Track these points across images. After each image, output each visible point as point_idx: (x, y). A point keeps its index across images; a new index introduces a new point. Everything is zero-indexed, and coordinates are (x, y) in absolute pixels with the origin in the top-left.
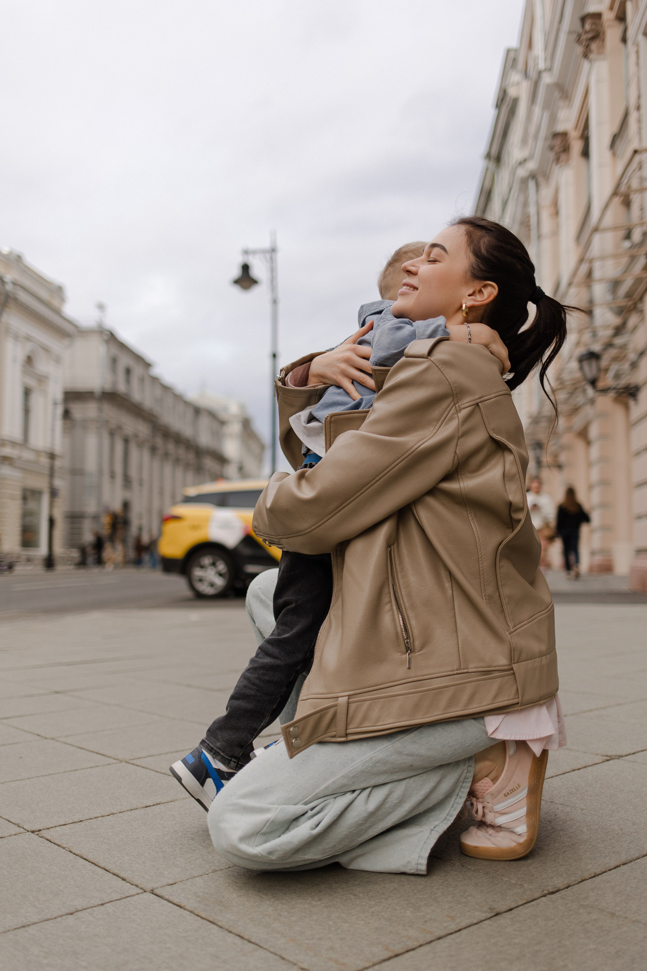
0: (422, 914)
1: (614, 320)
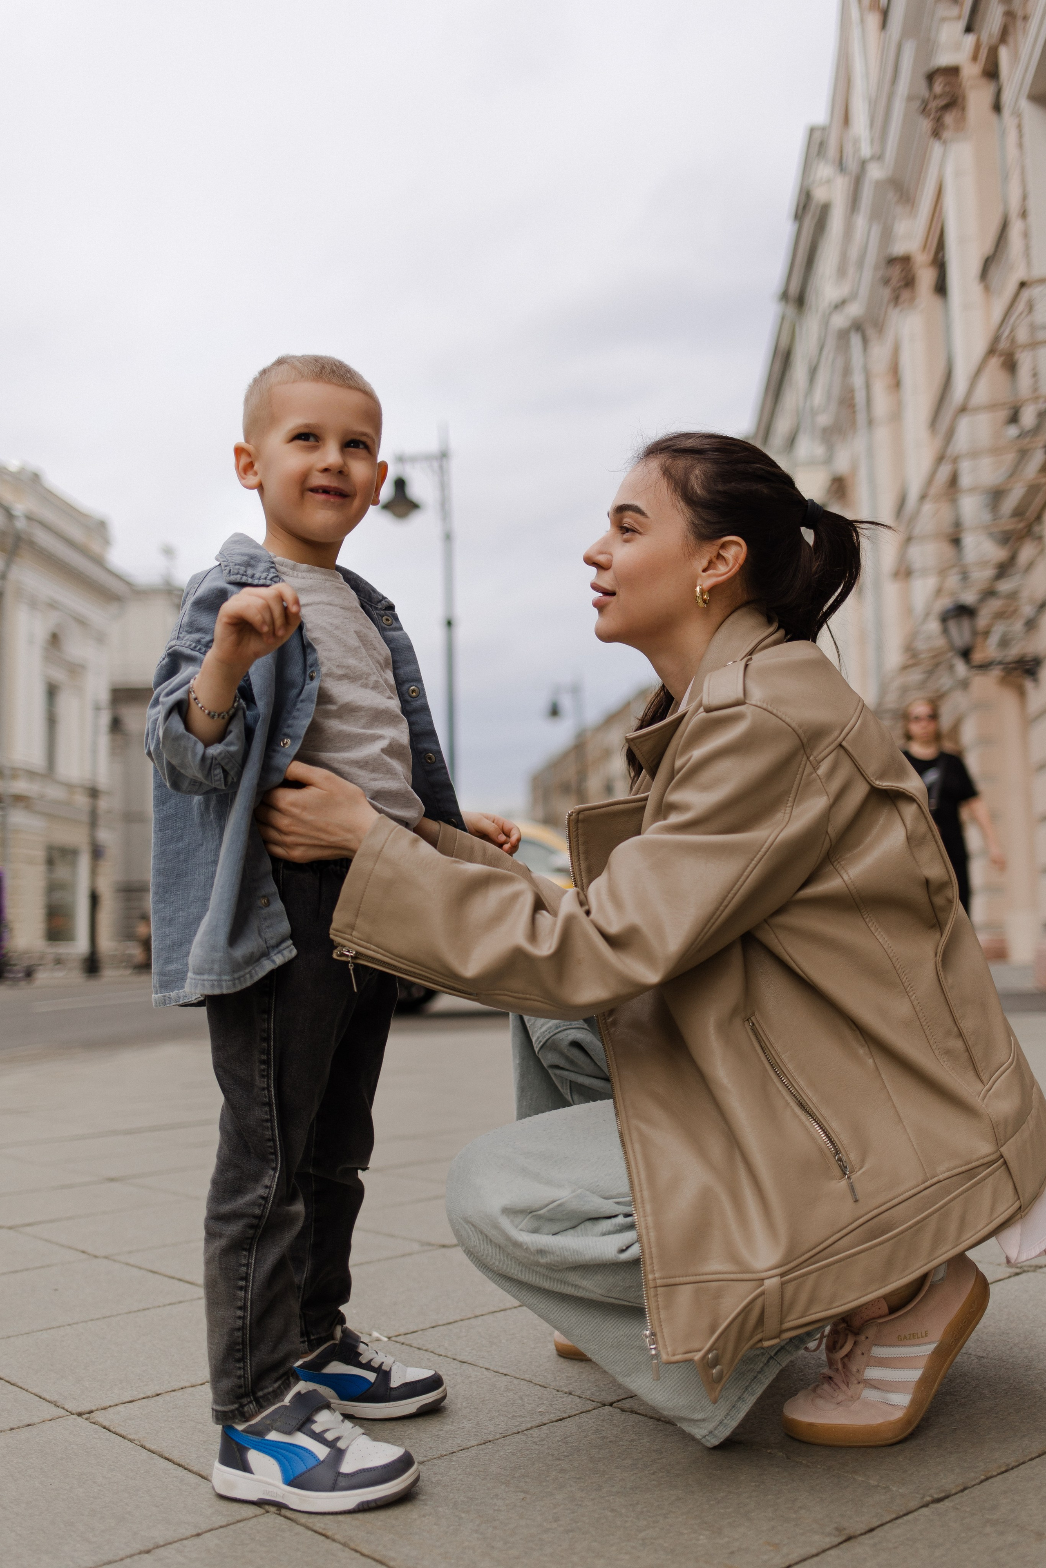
0: (726, 1539)
1: (996, 553)
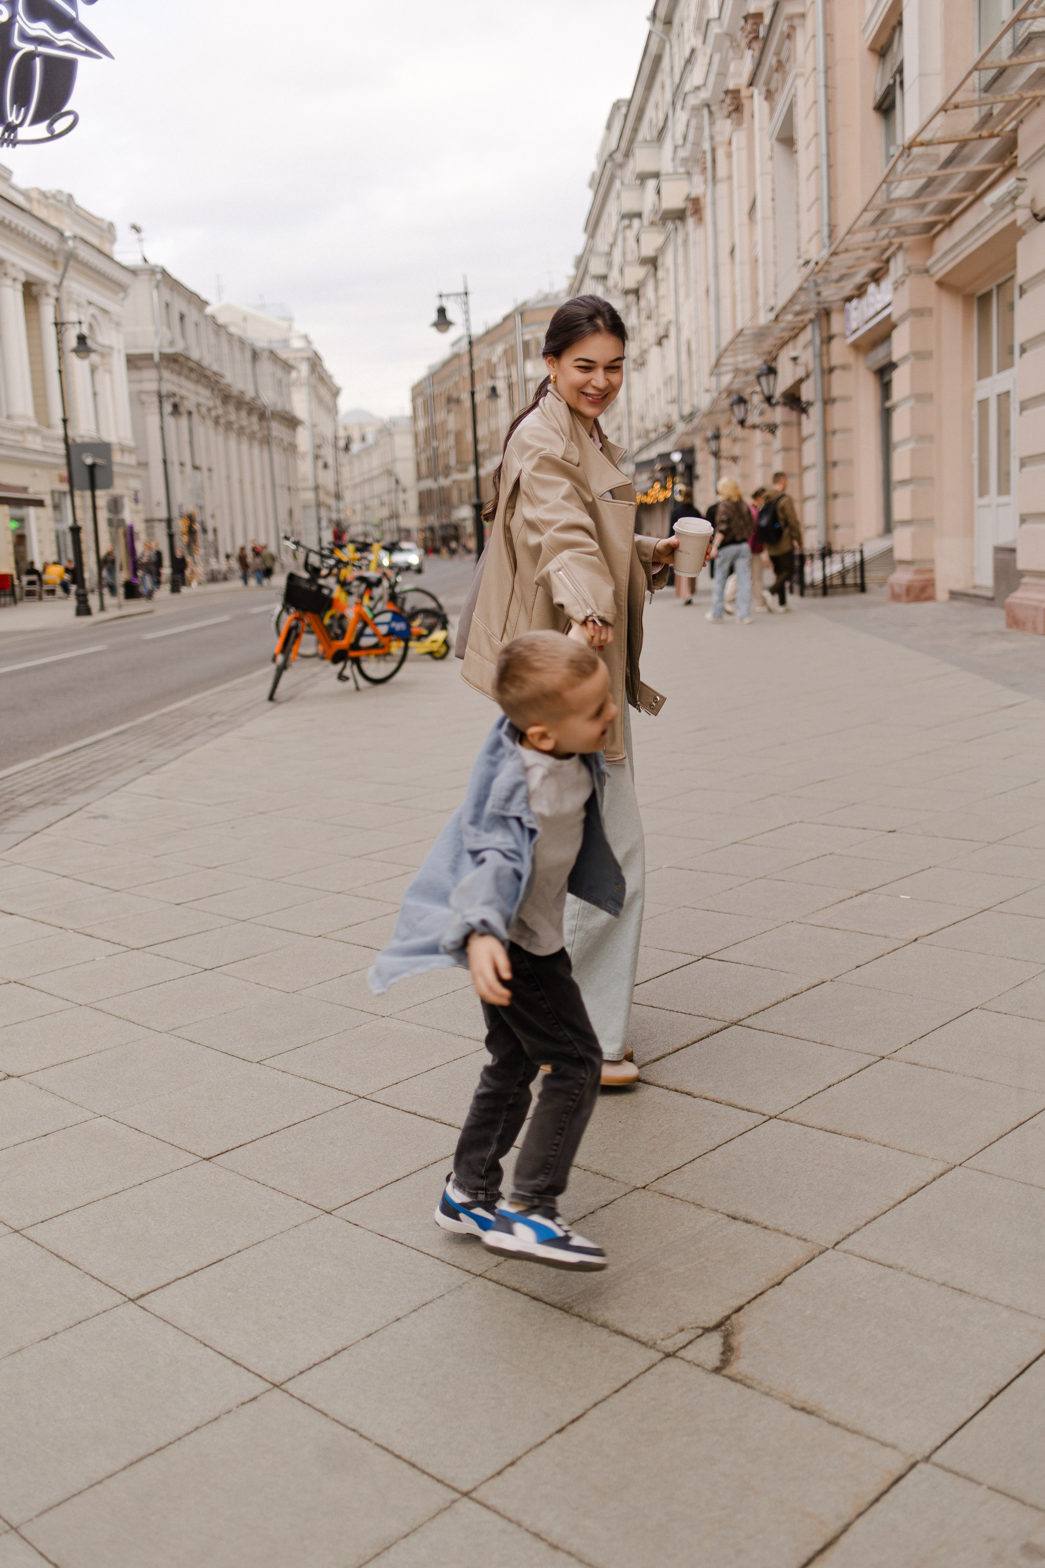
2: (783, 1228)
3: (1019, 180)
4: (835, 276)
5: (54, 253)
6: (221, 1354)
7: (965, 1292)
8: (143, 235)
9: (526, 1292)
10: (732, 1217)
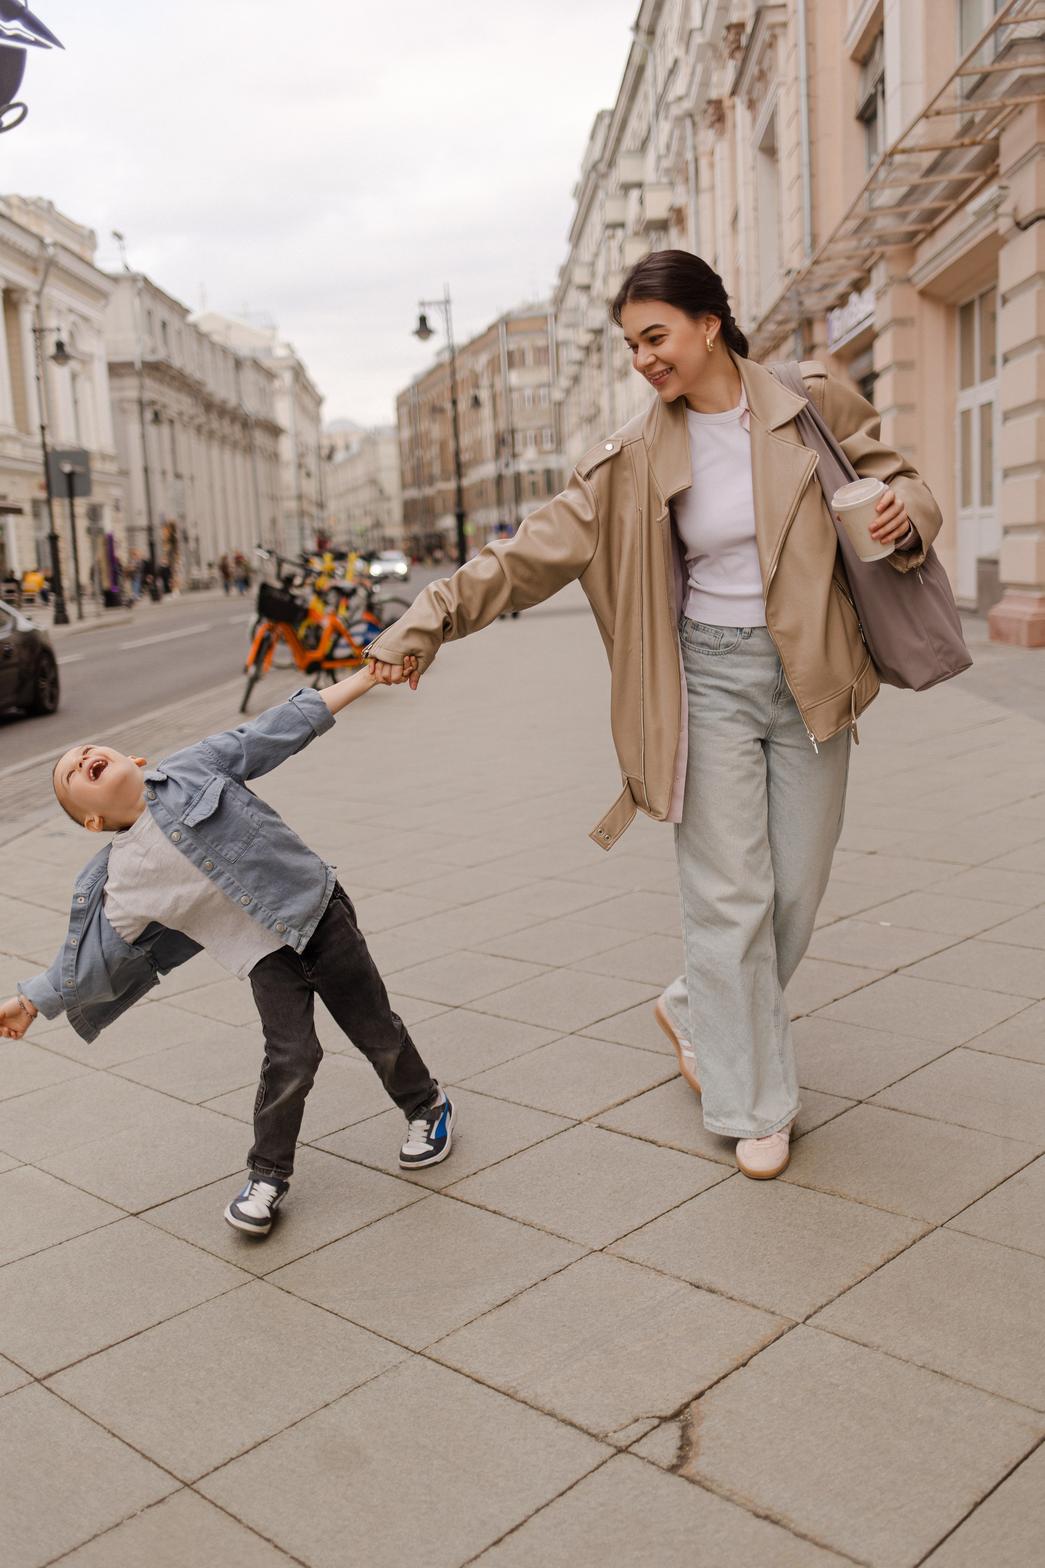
2: (749, 1299)
3: (1002, 188)
4: (817, 285)
5: (35, 260)
6: (130, 1445)
7: (947, 1376)
8: (126, 242)
9: (467, 1374)
10: (695, 1286)
